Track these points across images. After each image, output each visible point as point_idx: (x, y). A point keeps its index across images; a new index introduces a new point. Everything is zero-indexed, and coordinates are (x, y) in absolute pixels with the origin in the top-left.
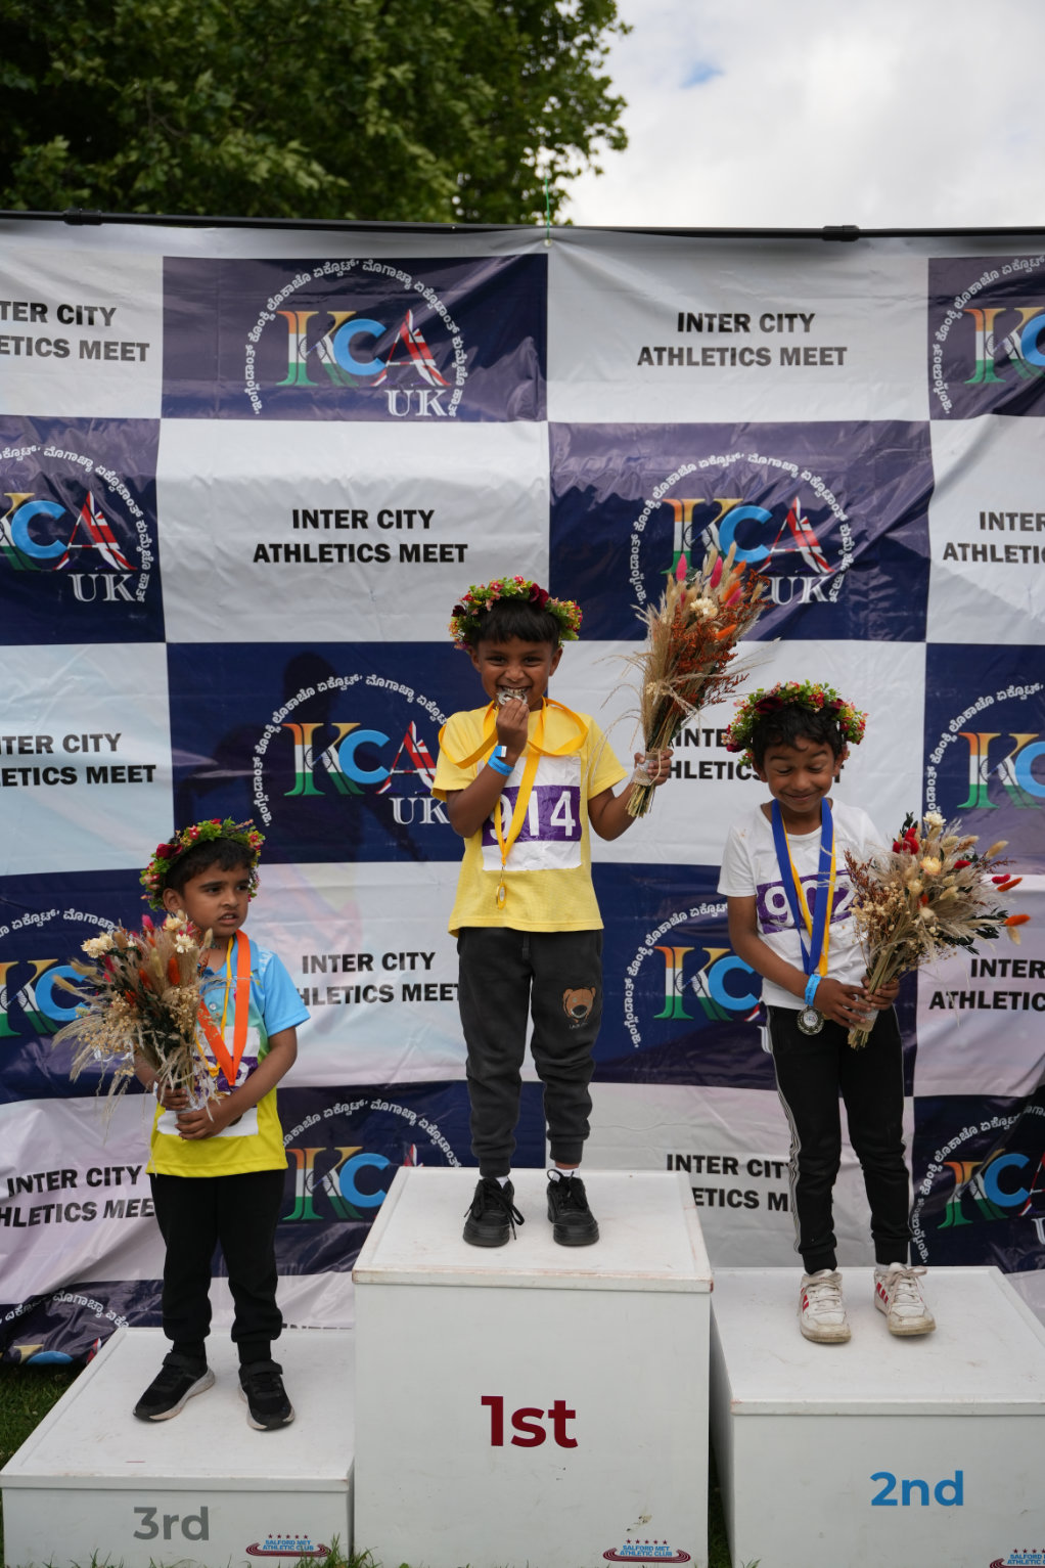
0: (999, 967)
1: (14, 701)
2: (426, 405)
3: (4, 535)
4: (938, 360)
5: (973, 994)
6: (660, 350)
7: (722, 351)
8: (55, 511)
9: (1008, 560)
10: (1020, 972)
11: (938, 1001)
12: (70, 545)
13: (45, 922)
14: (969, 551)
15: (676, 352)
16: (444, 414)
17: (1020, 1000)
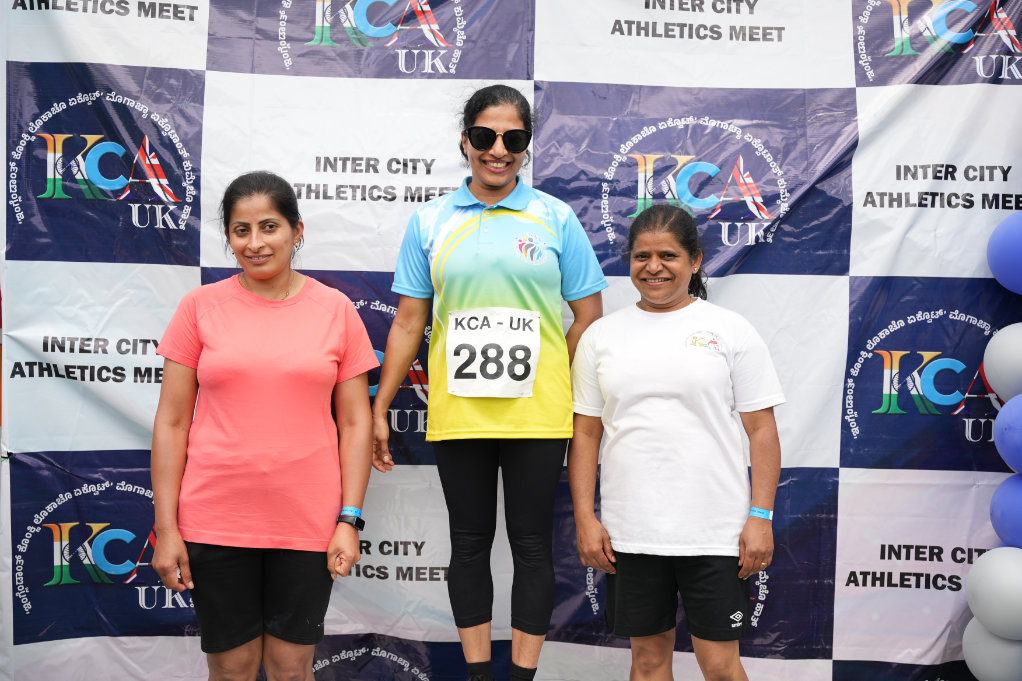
0: (904, 551)
1: (81, 308)
2: (430, 63)
3: (79, 170)
4: (862, 39)
5: (882, 574)
6: (630, 23)
7: (682, 26)
8: (119, 150)
9: (921, 205)
10: (921, 556)
11: (852, 579)
12: (131, 179)
13: (100, 492)
14: (886, 199)
15: (643, 25)
16: (445, 71)
17: (923, 580)
